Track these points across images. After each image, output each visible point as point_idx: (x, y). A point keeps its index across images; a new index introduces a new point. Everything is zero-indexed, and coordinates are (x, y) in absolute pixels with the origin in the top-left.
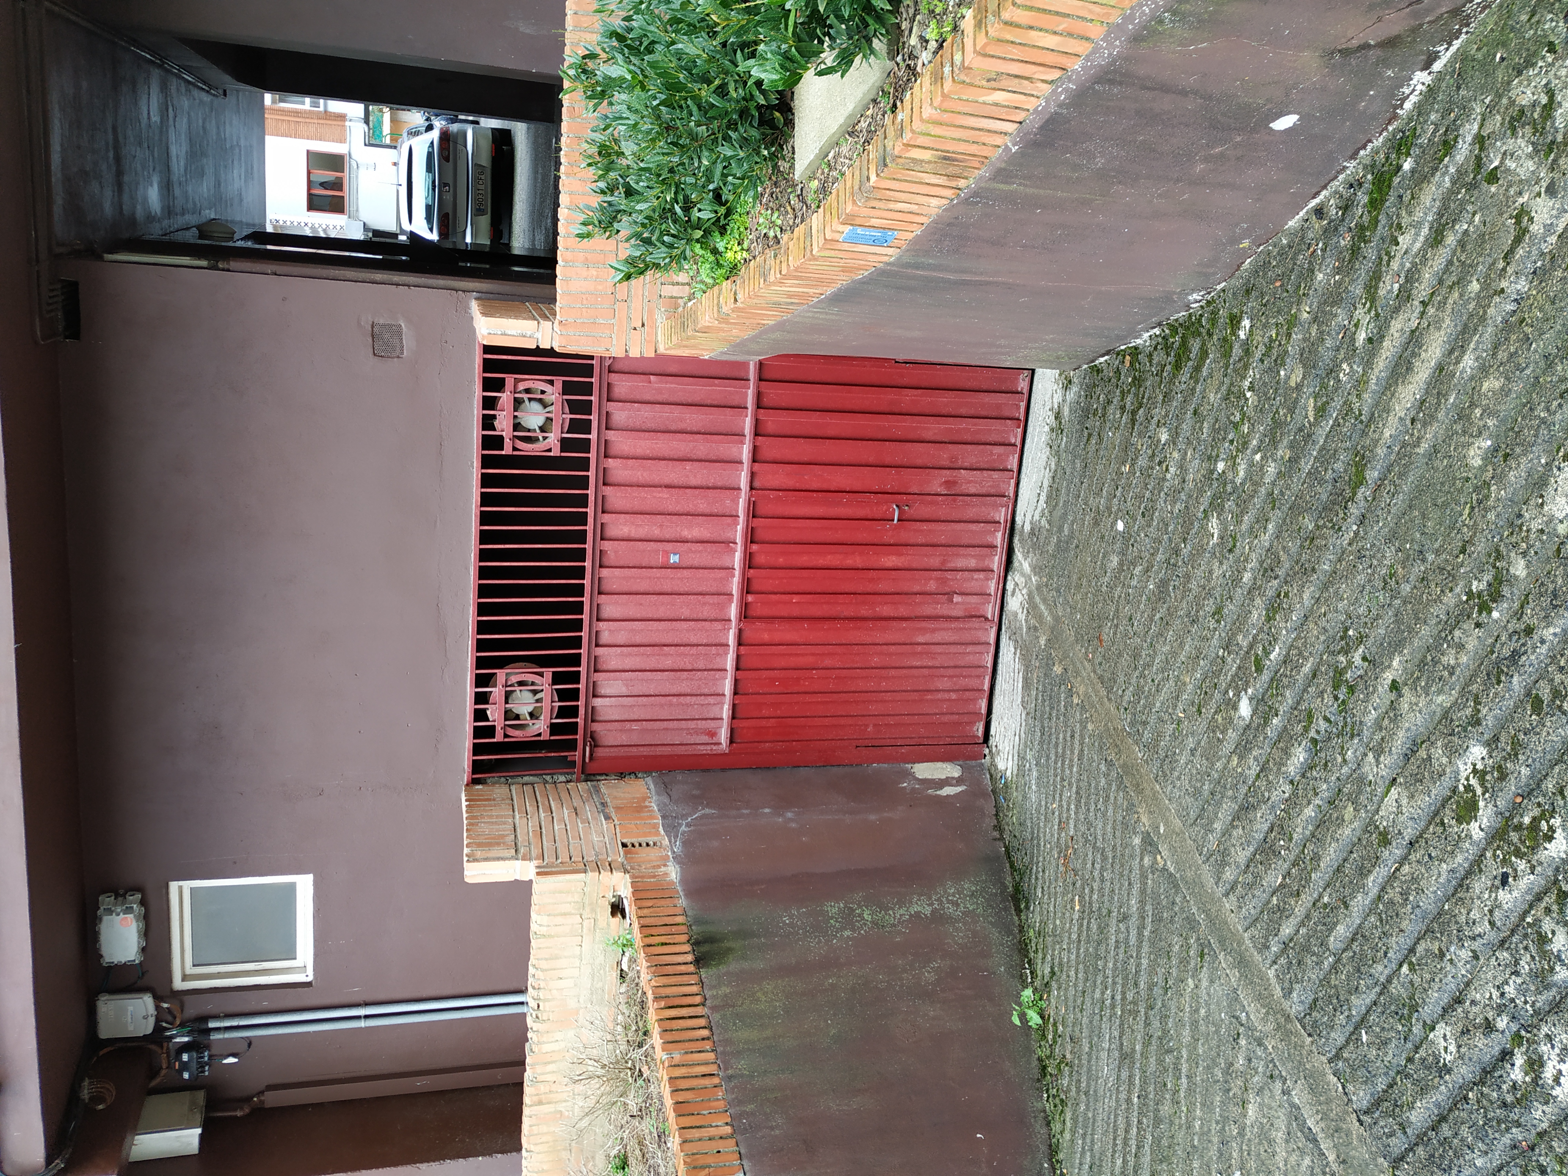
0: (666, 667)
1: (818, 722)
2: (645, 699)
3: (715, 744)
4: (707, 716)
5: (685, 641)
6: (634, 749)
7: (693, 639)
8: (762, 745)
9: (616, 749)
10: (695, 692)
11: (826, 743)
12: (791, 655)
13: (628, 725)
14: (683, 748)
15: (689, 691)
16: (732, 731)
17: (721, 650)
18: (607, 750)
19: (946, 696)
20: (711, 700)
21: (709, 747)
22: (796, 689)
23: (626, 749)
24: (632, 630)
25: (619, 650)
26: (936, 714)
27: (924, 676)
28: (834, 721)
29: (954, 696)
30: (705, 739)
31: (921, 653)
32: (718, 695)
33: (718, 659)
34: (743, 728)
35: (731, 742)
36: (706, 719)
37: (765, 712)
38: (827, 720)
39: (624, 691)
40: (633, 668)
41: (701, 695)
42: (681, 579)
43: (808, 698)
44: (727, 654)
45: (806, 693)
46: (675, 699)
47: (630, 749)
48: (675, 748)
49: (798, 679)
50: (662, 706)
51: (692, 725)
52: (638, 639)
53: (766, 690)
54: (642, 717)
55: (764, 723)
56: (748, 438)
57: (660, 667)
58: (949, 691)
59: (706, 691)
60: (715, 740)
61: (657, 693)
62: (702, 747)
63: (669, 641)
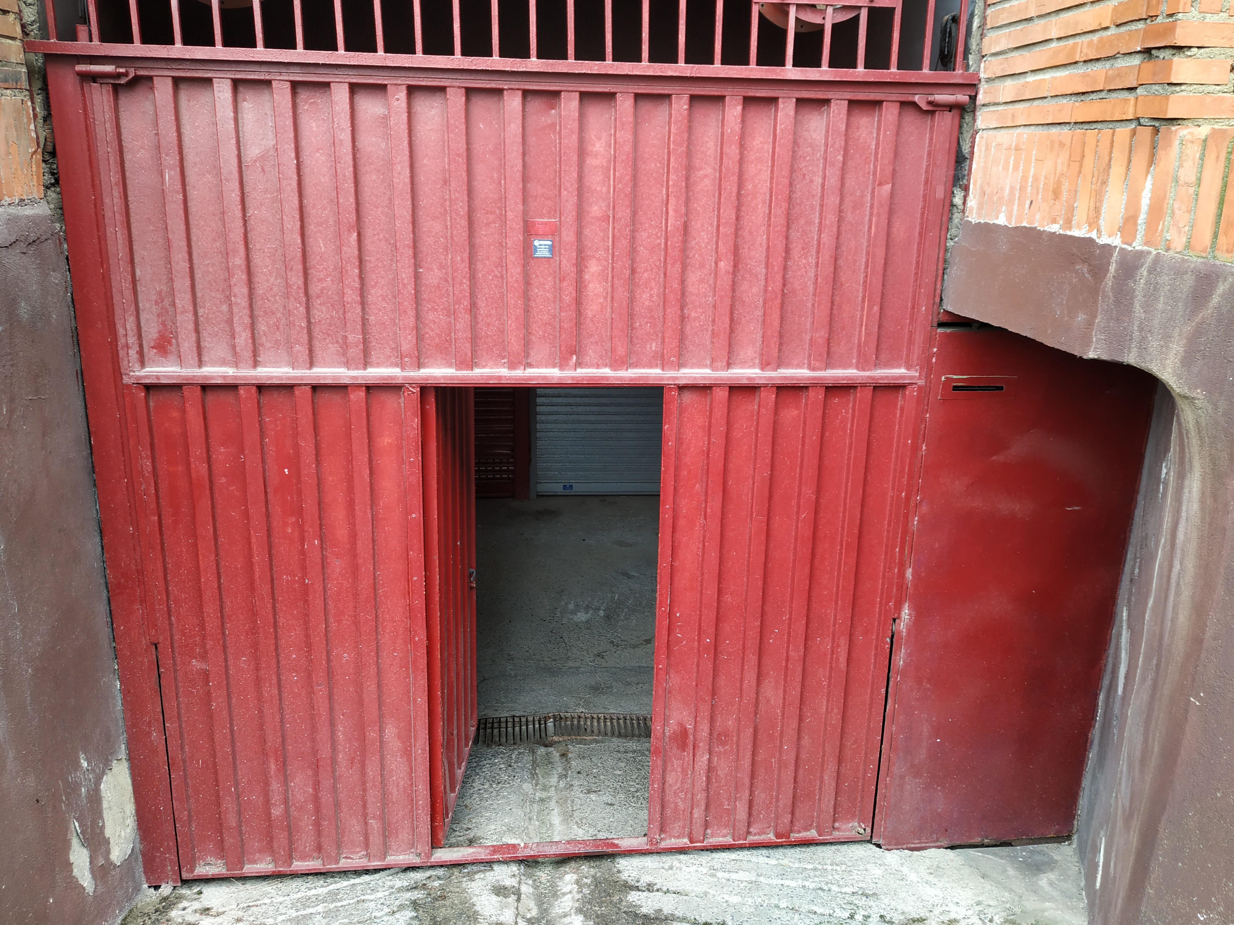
0: (310, 241)
1: (207, 561)
2: (235, 196)
3: (141, 353)
4: (204, 334)
5: (371, 278)
6: (115, 177)
7: (375, 294)
8: (145, 453)
9: (111, 135)
10: (258, 303)
11: (160, 584)
12: (350, 490)
13: (171, 160)
14: (126, 285)
15: (260, 291)
16: (176, 387)
17: (355, 352)
18: (109, 115)
19: (276, 797)
20: (243, 338)
21: (132, 340)
22: (276, 510)
23: (113, 159)
24: (389, 164)
25: (345, 136)
26: (236, 784)
27: (315, 752)
28: (209, 594)
29: (277, 812)
30: (151, 331)
31: (362, 738)
32: (255, 354)
33: (333, 348)
34: (184, 411)
35: (148, 388)
36: (197, 331)
37: (221, 453)
38: (213, 578)
39: (252, 152)
40: (306, 171)
41: (252, 316)
42: (501, 263)
43: (257, 537)
44: (347, 364)
45: (269, 531)
46: (239, 260)
47: (114, 168)
48: (124, 266)
49: (300, 512)
50: (224, 236)
51: (183, 300)
52: (370, 179)
53: (271, 450)
54: (193, 194)
55: (197, 451)
56: (773, 374)
57: (312, 228)
58: (286, 801)
59: (262, 327)
60: (150, 353)
61: (251, 223)
62: (131, 323)
63: (369, 245)
